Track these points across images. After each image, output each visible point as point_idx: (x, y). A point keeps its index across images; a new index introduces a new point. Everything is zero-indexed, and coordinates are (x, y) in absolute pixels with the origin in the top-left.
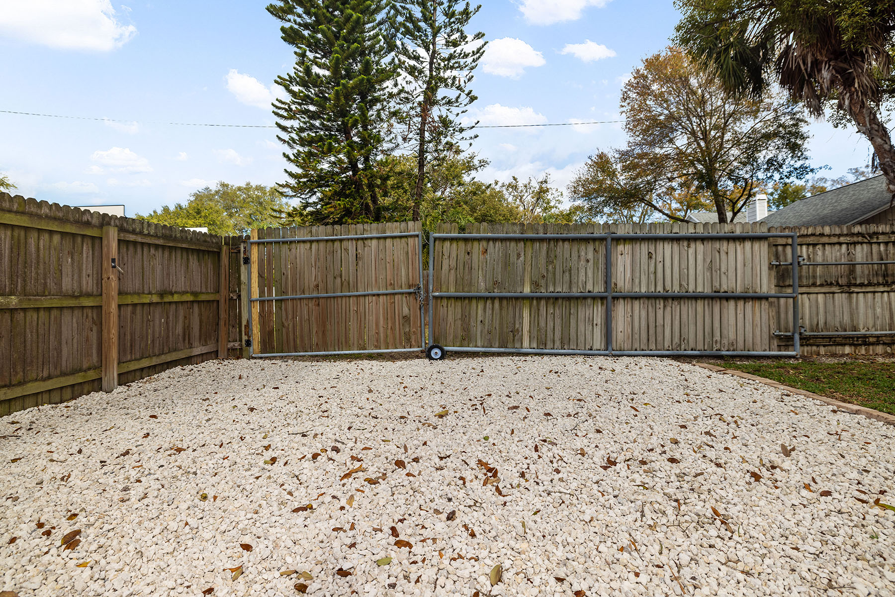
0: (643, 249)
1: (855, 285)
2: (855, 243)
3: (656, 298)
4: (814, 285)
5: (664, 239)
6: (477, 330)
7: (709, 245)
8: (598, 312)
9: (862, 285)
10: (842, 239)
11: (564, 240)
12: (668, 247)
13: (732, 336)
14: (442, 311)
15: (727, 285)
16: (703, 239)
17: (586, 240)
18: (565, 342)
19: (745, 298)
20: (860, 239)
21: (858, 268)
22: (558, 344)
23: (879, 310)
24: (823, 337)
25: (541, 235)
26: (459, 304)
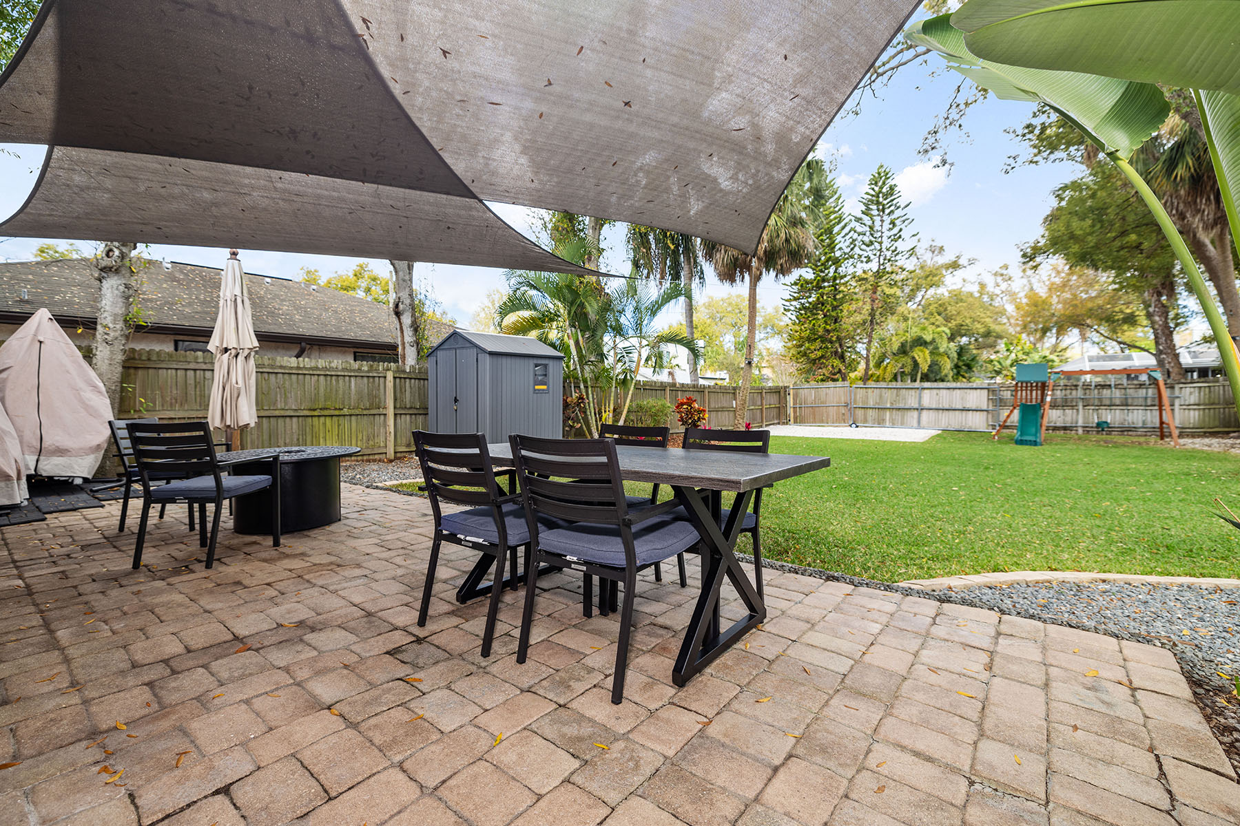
0: (935, 391)
3: (939, 409)
6: (869, 419)
8: (915, 414)
11: (905, 388)
14: (857, 412)
15: (968, 406)
17: (912, 388)
18: (902, 424)
19: (977, 411)
26: (863, 410)
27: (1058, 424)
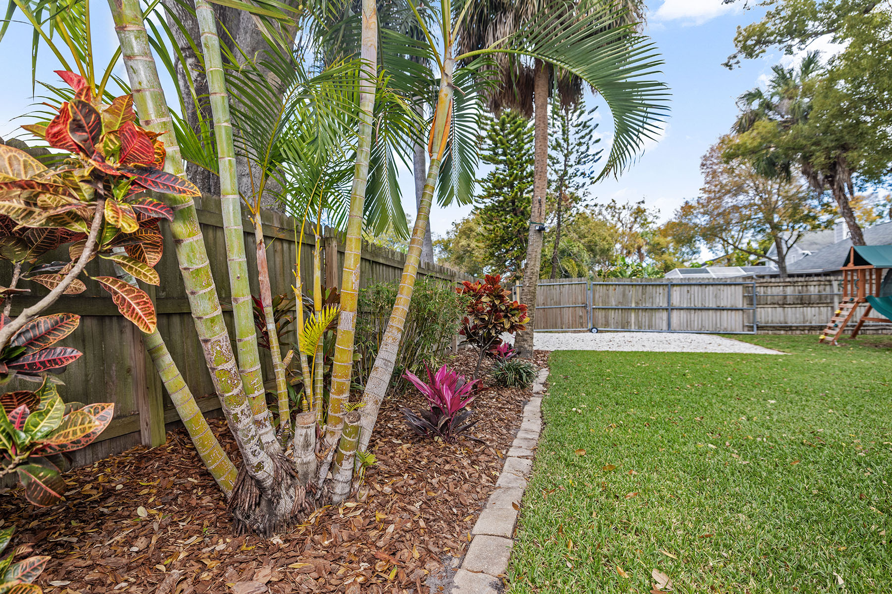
0: (685, 288)
1: (787, 304)
2: (787, 286)
3: (691, 309)
4: (767, 304)
5: (694, 285)
6: (611, 321)
7: (715, 287)
8: (664, 315)
9: (790, 304)
10: (780, 284)
11: (650, 285)
12: (696, 288)
13: (725, 326)
14: (596, 314)
15: (723, 304)
16: (712, 285)
17: (660, 285)
18: (650, 327)
19: (732, 310)
20: (789, 284)
21: (788, 297)
22: (647, 327)
23: (798, 315)
24: (771, 327)
25: (639, 283)
26: (603, 311)
27: (813, 324)
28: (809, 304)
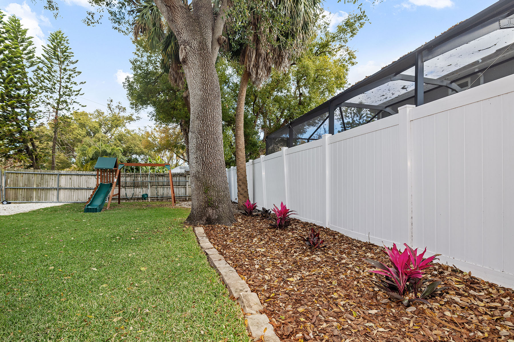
0: (69, 177)
1: (126, 186)
2: (127, 177)
3: (71, 189)
5: (74, 175)
6: (20, 197)
7: (86, 177)
8: (55, 192)
9: (128, 186)
10: (123, 176)
11: (46, 174)
12: (75, 177)
14: (9, 192)
16: (85, 175)
17: (53, 174)
20: (128, 176)
21: (128, 182)
22: (44, 200)
25: (39, 173)
26: (14, 190)
27: (139, 197)
28: (138, 186)
